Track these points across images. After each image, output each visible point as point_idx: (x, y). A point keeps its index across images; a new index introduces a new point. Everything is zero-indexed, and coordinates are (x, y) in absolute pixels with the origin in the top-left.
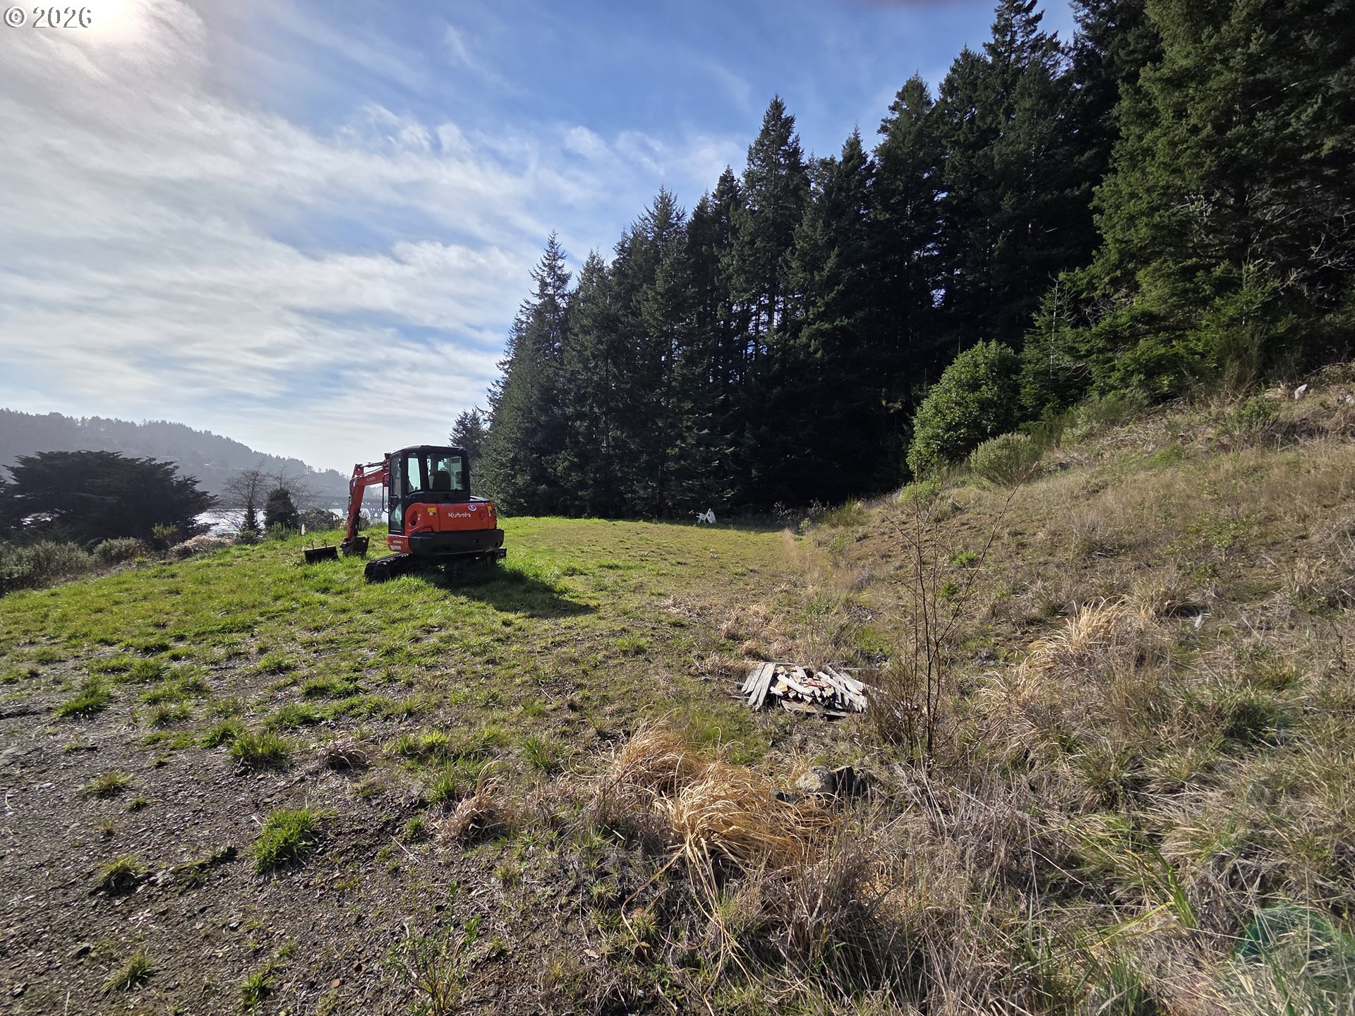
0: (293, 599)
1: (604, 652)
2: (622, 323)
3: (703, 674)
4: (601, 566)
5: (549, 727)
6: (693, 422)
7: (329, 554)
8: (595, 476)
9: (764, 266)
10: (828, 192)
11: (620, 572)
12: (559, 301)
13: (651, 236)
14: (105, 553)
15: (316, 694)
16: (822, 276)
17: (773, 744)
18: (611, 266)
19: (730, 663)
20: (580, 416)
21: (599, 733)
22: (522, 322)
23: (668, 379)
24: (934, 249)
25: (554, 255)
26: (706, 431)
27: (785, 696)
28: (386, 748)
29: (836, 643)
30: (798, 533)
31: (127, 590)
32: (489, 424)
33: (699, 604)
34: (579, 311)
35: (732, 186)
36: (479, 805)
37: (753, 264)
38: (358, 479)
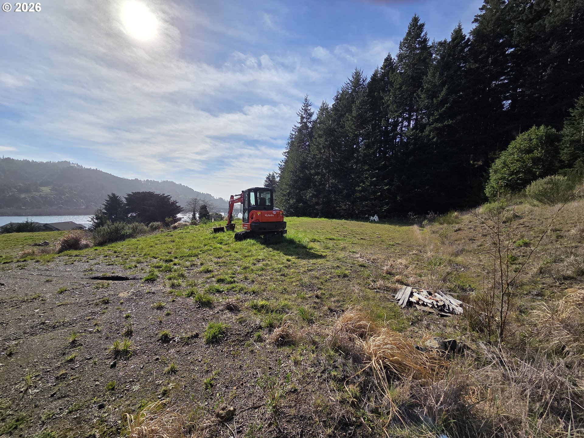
0: (211, 246)
1: (330, 275)
2: (336, 132)
3: (375, 289)
4: (326, 239)
5: (308, 304)
6: (369, 175)
7: (221, 230)
8: (323, 199)
9: (406, 99)
10: (443, 58)
11: (335, 241)
12: (308, 124)
13: (350, 91)
14: (152, 227)
15: (221, 281)
16: (438, 100)
17: (412, 324)
18: (332, 107)
19: (389, 285)
20: (317, 174)
21: (329, 309)
22: (293, 135)
23: (357, 156)
24: (504, 79)
25: (307, 104)
26: (375, 179)
27: (418, 303)
28: (246, 304)
29: (444, 280)
30: (421, 227)
31: (159, 240)
32: (279, 178)
33: (373, 257)
34: (317, 128)
35: (390, 62)
36: (283, 331)
37: (400, 98)
38: (232, 201)
